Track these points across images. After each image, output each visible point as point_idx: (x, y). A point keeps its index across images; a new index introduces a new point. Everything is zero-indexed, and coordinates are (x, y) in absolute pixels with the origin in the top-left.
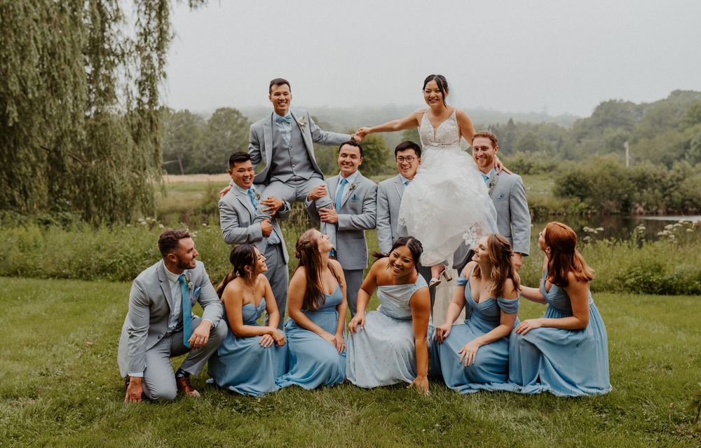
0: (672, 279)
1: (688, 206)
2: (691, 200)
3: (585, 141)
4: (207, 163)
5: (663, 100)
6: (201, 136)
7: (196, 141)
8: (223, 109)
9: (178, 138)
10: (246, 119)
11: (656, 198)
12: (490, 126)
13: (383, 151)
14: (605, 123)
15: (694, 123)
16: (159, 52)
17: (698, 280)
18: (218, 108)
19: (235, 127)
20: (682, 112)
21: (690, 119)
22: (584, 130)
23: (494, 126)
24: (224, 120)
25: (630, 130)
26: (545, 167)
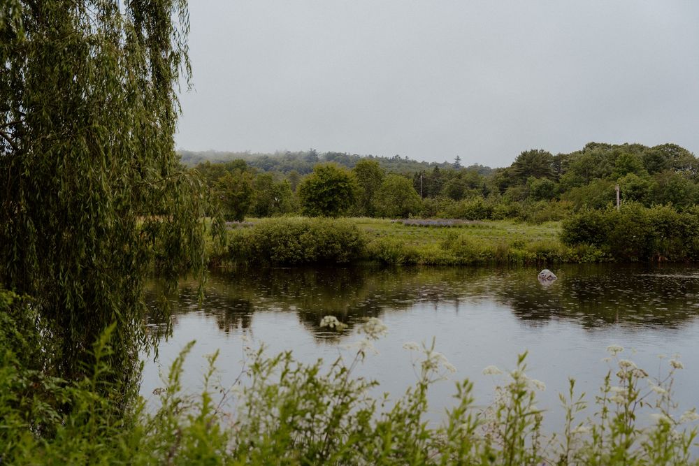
5: (580, 152)
11: (677, 245)
14: (527, 173)
22: (505, 179)
23: (420, 173)
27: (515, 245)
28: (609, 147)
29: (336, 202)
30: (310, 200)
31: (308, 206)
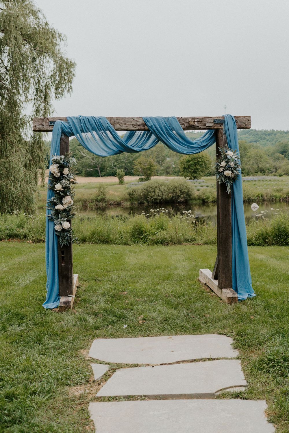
27: (277, 190)
29: (198, 169)
30: (184, 168)
31: (184, 171)
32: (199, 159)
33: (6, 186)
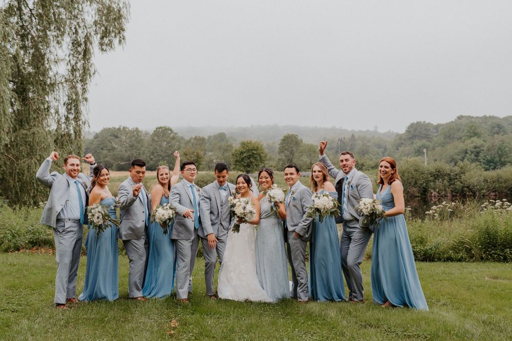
0: (431, 249)
1: (465, 191)
2: (468, 187)
3: (401, 149)
4: (150, 163)
5: (452, 122)
6: (146, 145)
7: (143, 149)
8: (161, 128)
9: (131, 146)
10: (176, 134)
11: (445, 186)
12: (339, 139)
13: (263, 155)
14: (414, 137)
15: (471, 137)
16: (82, 84)
17: (452, 250)
18: (157, 127)
19: (169, 139)
20: (463, 130)
21: (468, 134)
22: (400, 141)
23: (342, 139)
24: (161, 135)
25: (430, 141)
26: (373, 166)
28: (473, 117)
29: (251, 162)
30: (236, 161)
31: (235, 164)
32: (253, 152)
33: (28, 169)
